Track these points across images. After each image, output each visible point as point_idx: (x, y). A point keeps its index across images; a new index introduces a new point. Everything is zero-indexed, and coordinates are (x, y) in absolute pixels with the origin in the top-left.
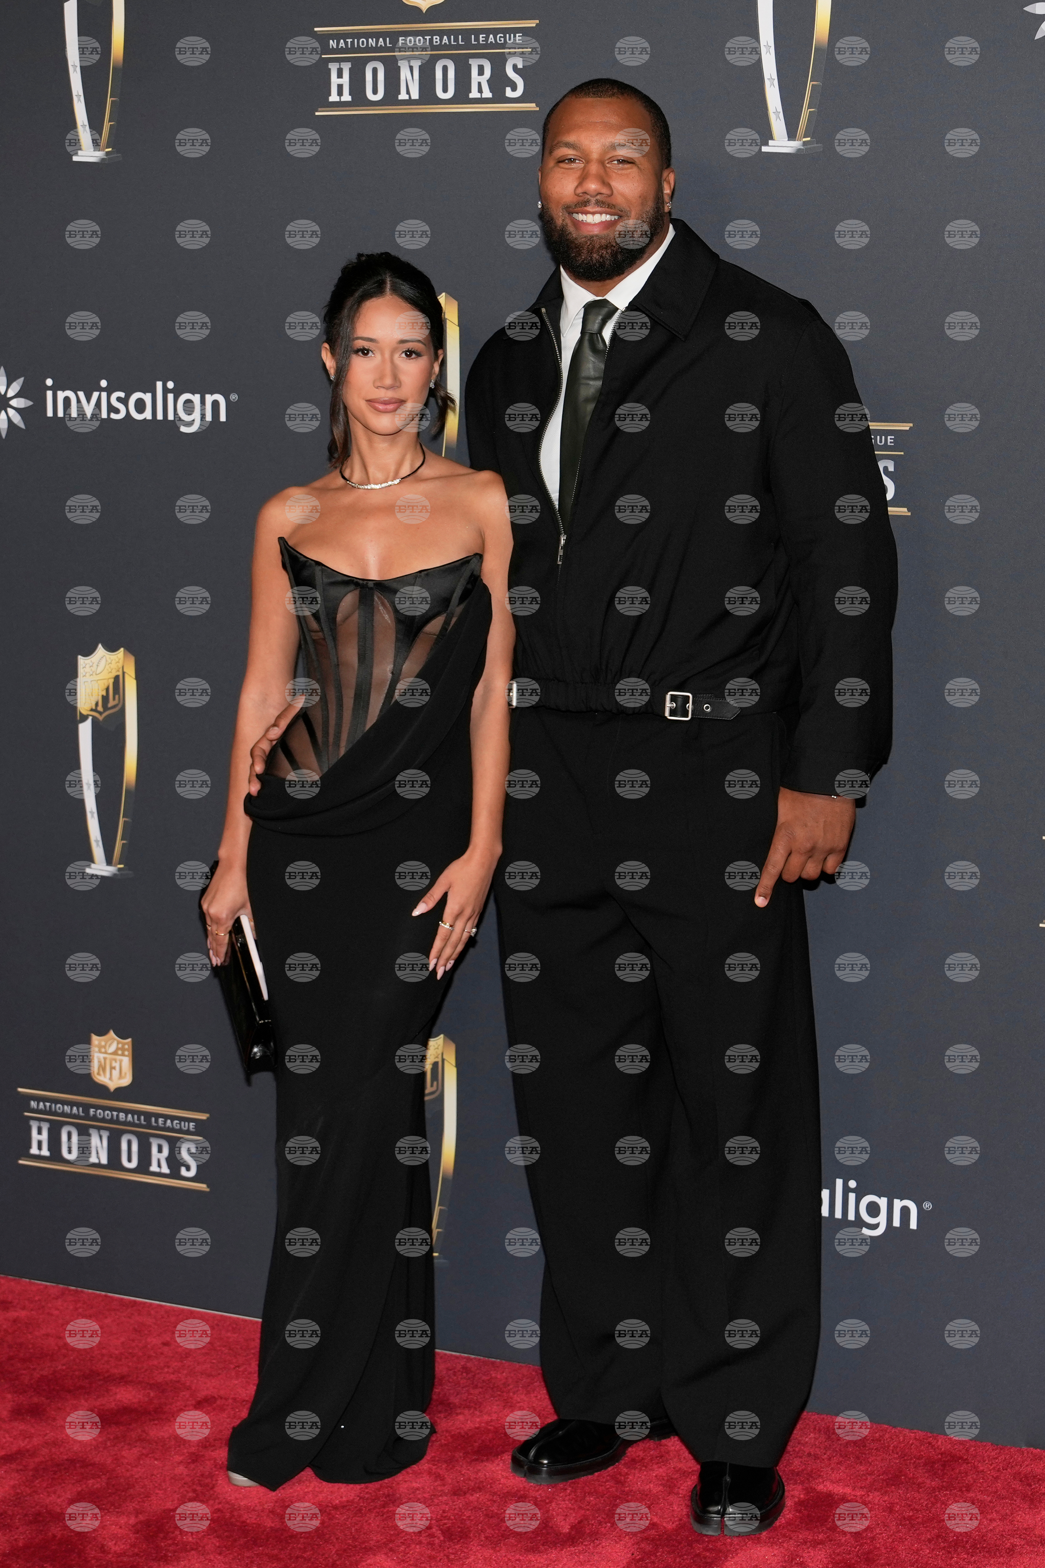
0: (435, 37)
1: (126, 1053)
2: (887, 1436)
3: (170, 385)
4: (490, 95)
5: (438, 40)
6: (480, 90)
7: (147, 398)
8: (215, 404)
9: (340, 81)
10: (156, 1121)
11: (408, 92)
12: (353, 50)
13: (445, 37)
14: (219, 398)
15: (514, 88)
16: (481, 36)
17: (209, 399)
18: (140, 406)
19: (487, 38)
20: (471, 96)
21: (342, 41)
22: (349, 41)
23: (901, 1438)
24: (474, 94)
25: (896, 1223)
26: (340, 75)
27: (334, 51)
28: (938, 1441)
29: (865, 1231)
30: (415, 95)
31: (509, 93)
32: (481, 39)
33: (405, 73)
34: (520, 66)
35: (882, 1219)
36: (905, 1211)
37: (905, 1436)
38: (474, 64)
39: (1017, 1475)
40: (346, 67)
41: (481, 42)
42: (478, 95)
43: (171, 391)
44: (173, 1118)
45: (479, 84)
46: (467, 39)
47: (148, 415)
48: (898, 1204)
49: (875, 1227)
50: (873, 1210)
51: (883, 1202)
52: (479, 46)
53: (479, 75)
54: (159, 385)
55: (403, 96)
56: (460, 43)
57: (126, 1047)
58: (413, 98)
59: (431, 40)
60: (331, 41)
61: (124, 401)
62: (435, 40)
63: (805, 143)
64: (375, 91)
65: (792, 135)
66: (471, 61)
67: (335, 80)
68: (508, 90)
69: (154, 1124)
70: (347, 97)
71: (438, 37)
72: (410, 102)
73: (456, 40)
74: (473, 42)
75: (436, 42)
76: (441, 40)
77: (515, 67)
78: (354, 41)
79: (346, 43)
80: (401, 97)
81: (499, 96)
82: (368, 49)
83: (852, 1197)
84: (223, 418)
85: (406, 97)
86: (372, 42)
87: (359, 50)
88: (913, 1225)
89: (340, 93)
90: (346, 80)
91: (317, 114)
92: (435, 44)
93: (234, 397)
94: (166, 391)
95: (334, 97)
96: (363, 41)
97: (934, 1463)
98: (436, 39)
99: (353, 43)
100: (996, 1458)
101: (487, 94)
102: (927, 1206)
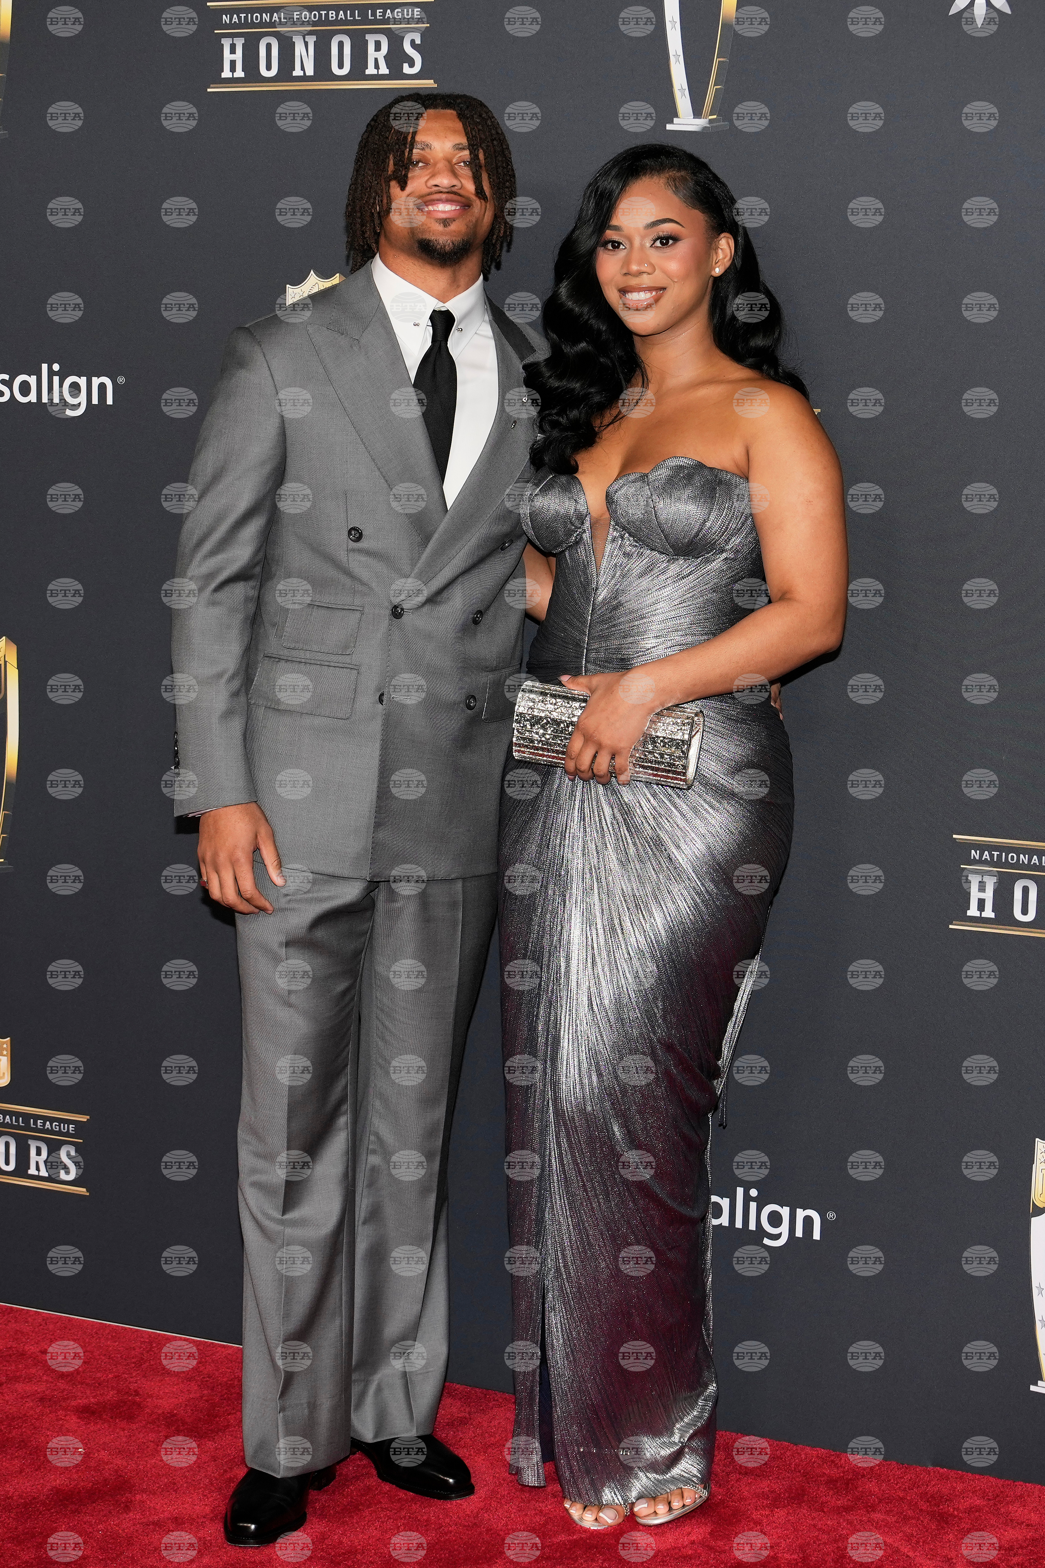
0: (330, 12)
1: (5, 1053)
2: (788, 1453)
3: (56, 367)
4: (387, 72)
5: (334, 15)
6: (377, 67)
7: (32, 380)
8: (102, 387)
9: (233, 57)
10: (35, 1123)
11: (303, 68)
12: (246, 25)
13: (341, 12)
14: (107, 381)
15: (412, 64)
16: (378, 11)
17: (96, 381)
18: (25, 389)
19: (384, 13)
20: (368, 72)
21: (235, 16)
22: (243, 15)
23: (803, 1456)
24: (371, 70)
25: (799, 1233)
26: (233, 51)
27: (226, 26)
28: (841, 1459)
29: (766, 1241)
30: (310, 72)
31: (406, 69)
32: (378, 14)
33: (299, 48)
34: (418, 41)
35: (784, 1229)
36: (808, 1221)
37: (806, 1454)
38: (371, 39)
39: (923, 1496)
40: (239, 43)
41: (378, 17)
42: (375, 72)
43: (56, 373)
44: (52, 1120)
45: (376, 60)
46: (363, 14)
47: (32, 397)
48: (801, 1214)
49: (777, 1237)
50: (776, 1219)
51: (785, 1212)
52: (376, 22)
53: (375, 51)
54: (45, 367)
55: (298, 72)
56: (357, 18)
57: (5, 1046)
58: (307, 74)
59: (327, 15)
60: (224, 16)
61: (9, 384)
62: (330, 15)
63: (711, 121)
64: (269, 68)
65: (697, 113)
66: (368, 37)
67: (227, 56)
68: (406, 66)
69: (32, 1126)
70: (239, 73)
71: (334, 12)
72: (304, 78)
73: (352, 15)
74: (370, 18)
75: (332, 17)
76: (337, 15)
77: (413, 42)
78: (247, 16)
79: (239, 18)
80: (295, 74)
81: (396, 73)
82: (262, 24)
83: (753, 1206)
84: (110, 401)
85: (301, 73)
86: (266, 17)
87: (253, 25)
88: (817, 1236)
89: (233, 69)
90: (238, 56)
91: (209, 90)
92: (330, 19)
93: (121, 380)
94: (51, 373)
95: (226, 74)
96: (257, 16)
97: (836, 1481)
98: (332, 14)
99: (246, 18)
100: (902, 1478)
101: (384, 70)
102: (831, 1216)
